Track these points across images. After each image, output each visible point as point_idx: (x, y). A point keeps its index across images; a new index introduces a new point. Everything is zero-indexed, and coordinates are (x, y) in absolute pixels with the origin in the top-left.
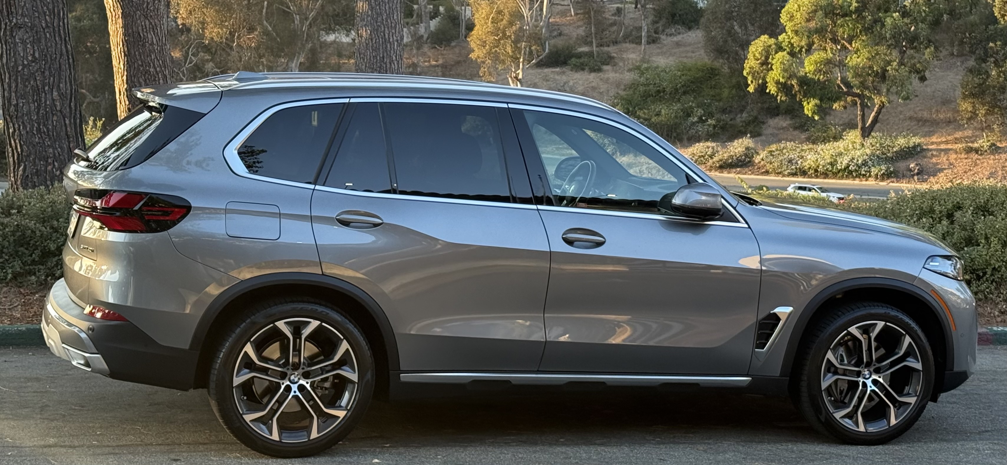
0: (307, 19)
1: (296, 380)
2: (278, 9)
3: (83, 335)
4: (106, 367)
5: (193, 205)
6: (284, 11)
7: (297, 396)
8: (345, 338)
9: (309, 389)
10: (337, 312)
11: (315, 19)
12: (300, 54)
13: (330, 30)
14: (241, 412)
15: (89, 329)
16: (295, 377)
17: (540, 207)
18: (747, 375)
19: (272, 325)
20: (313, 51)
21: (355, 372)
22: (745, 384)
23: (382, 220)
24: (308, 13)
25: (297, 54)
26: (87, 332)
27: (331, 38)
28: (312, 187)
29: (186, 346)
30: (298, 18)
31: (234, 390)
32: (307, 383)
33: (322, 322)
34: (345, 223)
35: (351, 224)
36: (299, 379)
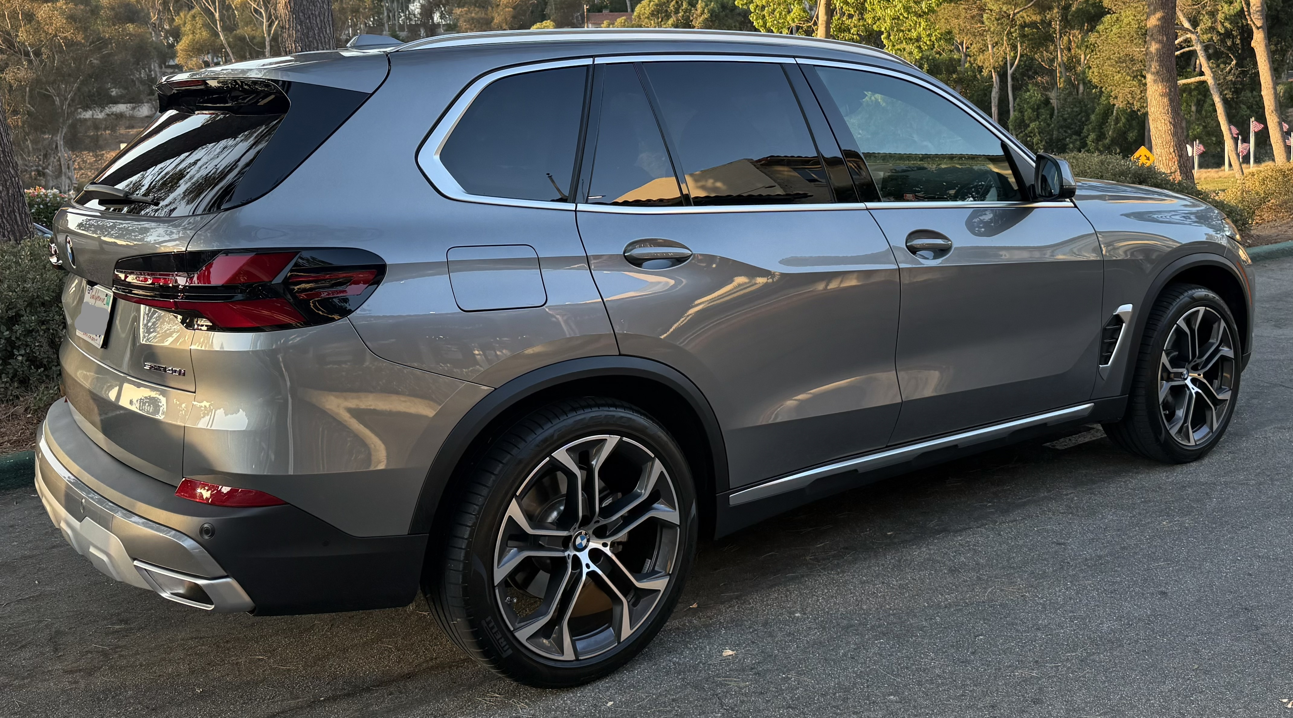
0: (66, 99)
1: (584, 542)
2: (39, 93)
3: (188, 543)
4: (245, 598)
5: (388, 262)
6: (45, 95)
7: (593, 572)
8: (658, 455)
9: (609, 553)
10: (641, 414)
11: (73, 100)
12: (63, 128)
13: (86, 108)
14: (512, 629)
15: (203, 531)
16: (582, 540)
17: (870, 205)
18: (1090, 400)
19: (548, 459)
20: (73, 127)
21: (675, 509)
22: (1086, 414)
23: (691, 251)
24: (66, 95)
25: (60, 129)
26: (199, 539)
27: (88, 115)
28: (571, 207)
29: (404, 530)
30: (58, 100)
31: (497, 591)
32: (605, 545)
33: (622, 436)
34: (637, 262)
35: (645, 264)
36: (588, 541)
